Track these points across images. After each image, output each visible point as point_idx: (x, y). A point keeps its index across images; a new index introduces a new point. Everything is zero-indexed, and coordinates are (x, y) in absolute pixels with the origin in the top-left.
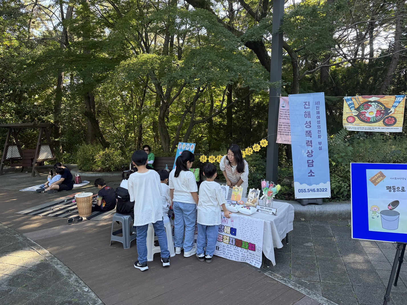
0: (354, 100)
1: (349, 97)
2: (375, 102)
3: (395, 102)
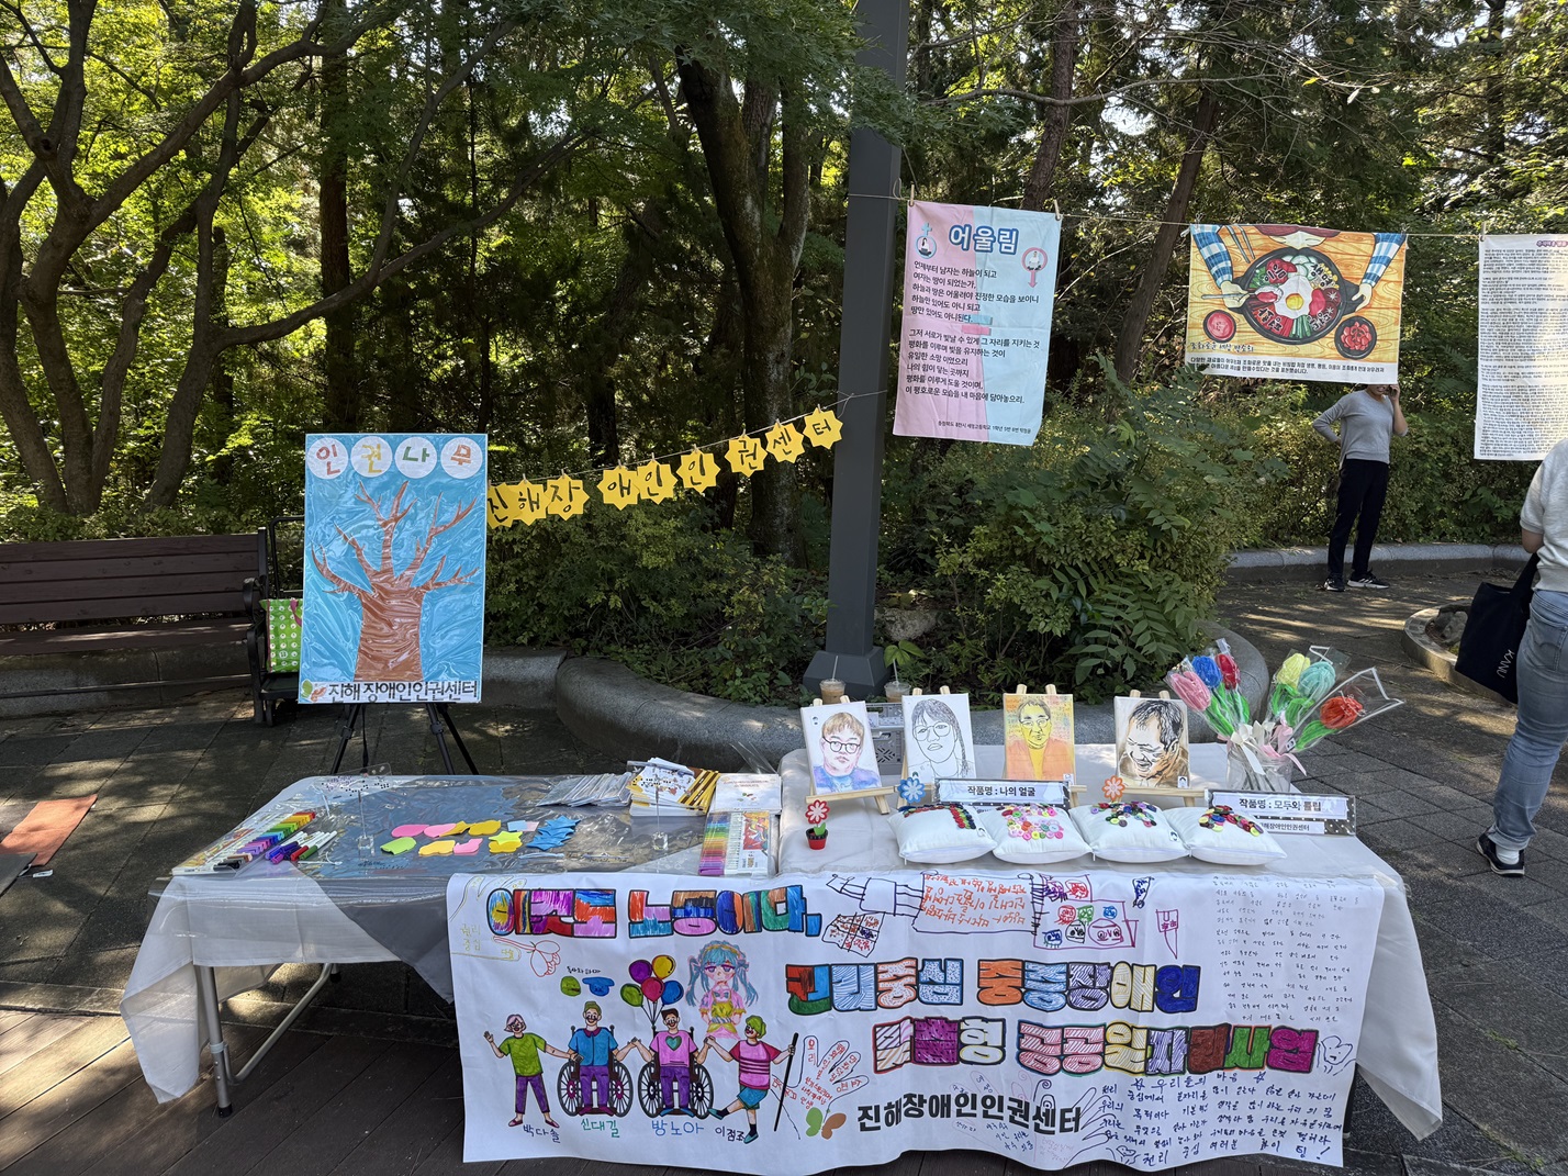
0: (1229, 241)
1: (1208, 228)
2: (1307, 252)
3: (1372, 260)
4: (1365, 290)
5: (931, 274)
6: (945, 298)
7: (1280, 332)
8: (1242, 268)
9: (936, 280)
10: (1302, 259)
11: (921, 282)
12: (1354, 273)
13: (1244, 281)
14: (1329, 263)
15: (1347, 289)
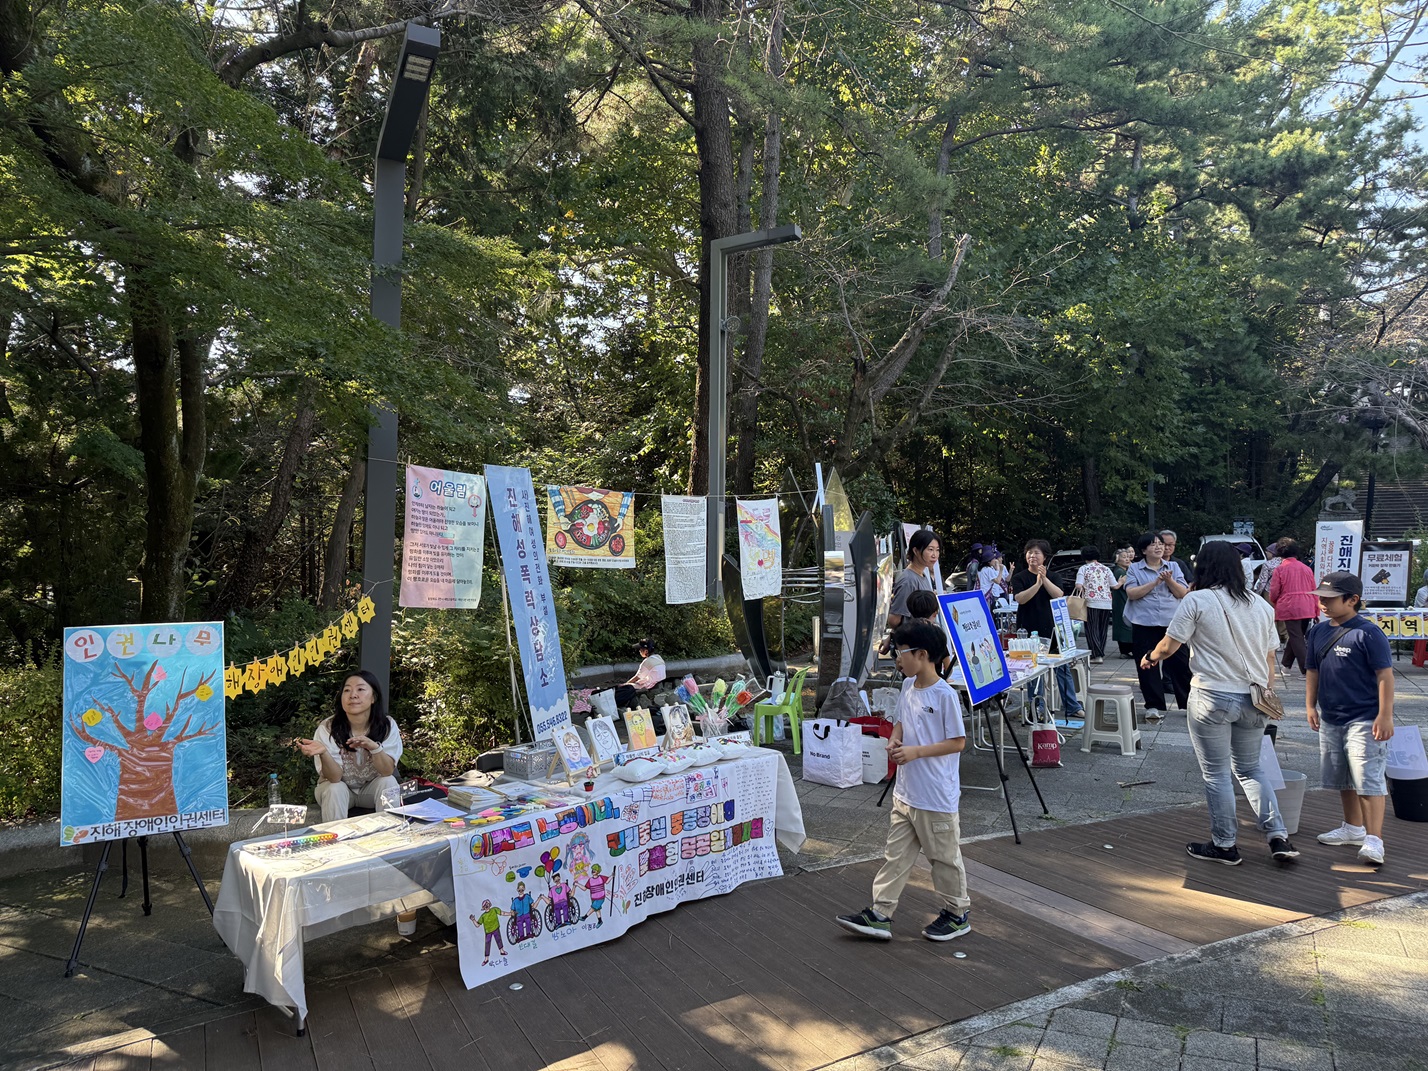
0: (564, 495)
1: (555, 487)
2: (598, 502)
3: (622, 506)
4: (620, 521)
5: (421, 508)
6: (429, 523)
7: (584, 543)
8: (569, 510)
9: (424, 512)
10: (595, 506)
11: (416, 514)
12: (614, 513)
13: (570, 516)
14: (606, 509)
15: (612, 520)
